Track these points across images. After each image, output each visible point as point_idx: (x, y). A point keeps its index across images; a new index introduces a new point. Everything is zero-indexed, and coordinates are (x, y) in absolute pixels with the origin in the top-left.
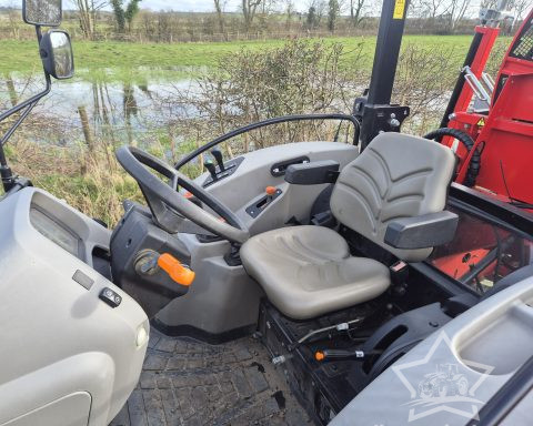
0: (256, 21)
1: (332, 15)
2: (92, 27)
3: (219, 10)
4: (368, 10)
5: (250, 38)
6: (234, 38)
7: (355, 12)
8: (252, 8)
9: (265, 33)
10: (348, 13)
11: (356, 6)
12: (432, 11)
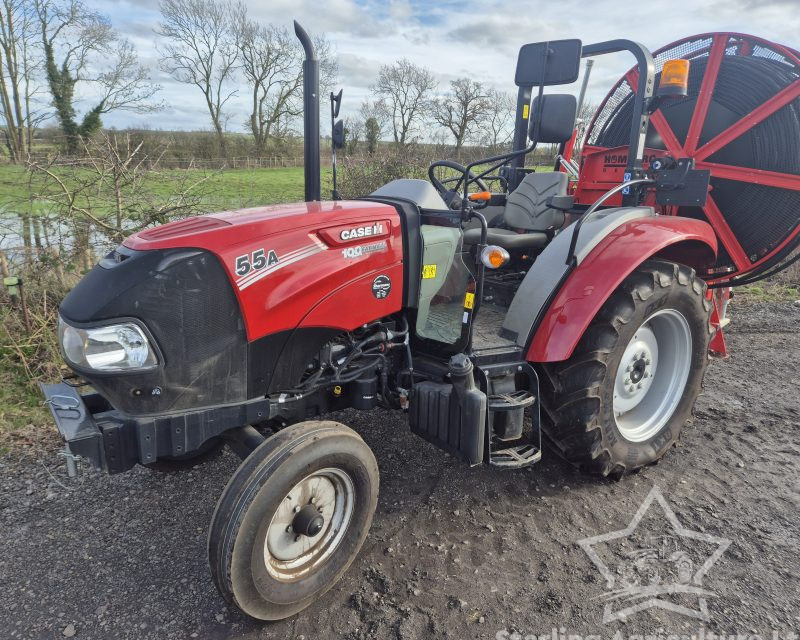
0: (270, 143)
1: (371, 138)
2: (26, 147)
3: (219, 128)
4: (416, 134)
5: (265, 165)
6: (242, 164)
7: (399, 136)
8: (265, 126)
9: (284, 159)
10: (390, 138)
11: (401, 129)
12: (492, 137)
